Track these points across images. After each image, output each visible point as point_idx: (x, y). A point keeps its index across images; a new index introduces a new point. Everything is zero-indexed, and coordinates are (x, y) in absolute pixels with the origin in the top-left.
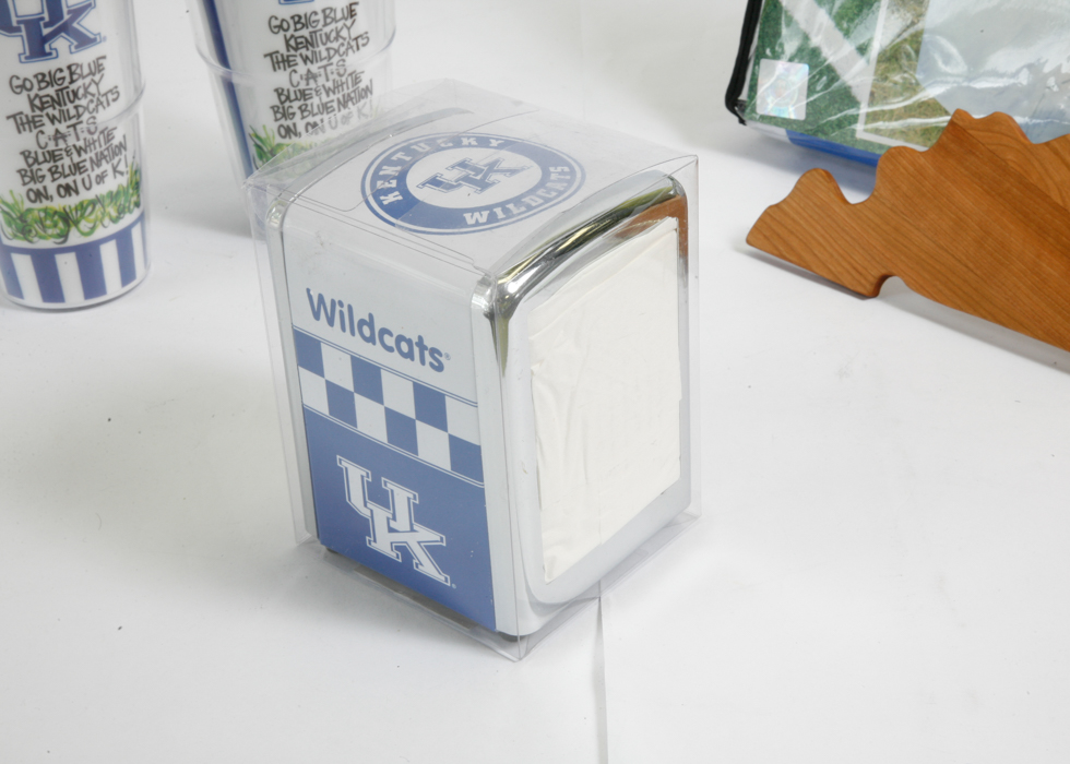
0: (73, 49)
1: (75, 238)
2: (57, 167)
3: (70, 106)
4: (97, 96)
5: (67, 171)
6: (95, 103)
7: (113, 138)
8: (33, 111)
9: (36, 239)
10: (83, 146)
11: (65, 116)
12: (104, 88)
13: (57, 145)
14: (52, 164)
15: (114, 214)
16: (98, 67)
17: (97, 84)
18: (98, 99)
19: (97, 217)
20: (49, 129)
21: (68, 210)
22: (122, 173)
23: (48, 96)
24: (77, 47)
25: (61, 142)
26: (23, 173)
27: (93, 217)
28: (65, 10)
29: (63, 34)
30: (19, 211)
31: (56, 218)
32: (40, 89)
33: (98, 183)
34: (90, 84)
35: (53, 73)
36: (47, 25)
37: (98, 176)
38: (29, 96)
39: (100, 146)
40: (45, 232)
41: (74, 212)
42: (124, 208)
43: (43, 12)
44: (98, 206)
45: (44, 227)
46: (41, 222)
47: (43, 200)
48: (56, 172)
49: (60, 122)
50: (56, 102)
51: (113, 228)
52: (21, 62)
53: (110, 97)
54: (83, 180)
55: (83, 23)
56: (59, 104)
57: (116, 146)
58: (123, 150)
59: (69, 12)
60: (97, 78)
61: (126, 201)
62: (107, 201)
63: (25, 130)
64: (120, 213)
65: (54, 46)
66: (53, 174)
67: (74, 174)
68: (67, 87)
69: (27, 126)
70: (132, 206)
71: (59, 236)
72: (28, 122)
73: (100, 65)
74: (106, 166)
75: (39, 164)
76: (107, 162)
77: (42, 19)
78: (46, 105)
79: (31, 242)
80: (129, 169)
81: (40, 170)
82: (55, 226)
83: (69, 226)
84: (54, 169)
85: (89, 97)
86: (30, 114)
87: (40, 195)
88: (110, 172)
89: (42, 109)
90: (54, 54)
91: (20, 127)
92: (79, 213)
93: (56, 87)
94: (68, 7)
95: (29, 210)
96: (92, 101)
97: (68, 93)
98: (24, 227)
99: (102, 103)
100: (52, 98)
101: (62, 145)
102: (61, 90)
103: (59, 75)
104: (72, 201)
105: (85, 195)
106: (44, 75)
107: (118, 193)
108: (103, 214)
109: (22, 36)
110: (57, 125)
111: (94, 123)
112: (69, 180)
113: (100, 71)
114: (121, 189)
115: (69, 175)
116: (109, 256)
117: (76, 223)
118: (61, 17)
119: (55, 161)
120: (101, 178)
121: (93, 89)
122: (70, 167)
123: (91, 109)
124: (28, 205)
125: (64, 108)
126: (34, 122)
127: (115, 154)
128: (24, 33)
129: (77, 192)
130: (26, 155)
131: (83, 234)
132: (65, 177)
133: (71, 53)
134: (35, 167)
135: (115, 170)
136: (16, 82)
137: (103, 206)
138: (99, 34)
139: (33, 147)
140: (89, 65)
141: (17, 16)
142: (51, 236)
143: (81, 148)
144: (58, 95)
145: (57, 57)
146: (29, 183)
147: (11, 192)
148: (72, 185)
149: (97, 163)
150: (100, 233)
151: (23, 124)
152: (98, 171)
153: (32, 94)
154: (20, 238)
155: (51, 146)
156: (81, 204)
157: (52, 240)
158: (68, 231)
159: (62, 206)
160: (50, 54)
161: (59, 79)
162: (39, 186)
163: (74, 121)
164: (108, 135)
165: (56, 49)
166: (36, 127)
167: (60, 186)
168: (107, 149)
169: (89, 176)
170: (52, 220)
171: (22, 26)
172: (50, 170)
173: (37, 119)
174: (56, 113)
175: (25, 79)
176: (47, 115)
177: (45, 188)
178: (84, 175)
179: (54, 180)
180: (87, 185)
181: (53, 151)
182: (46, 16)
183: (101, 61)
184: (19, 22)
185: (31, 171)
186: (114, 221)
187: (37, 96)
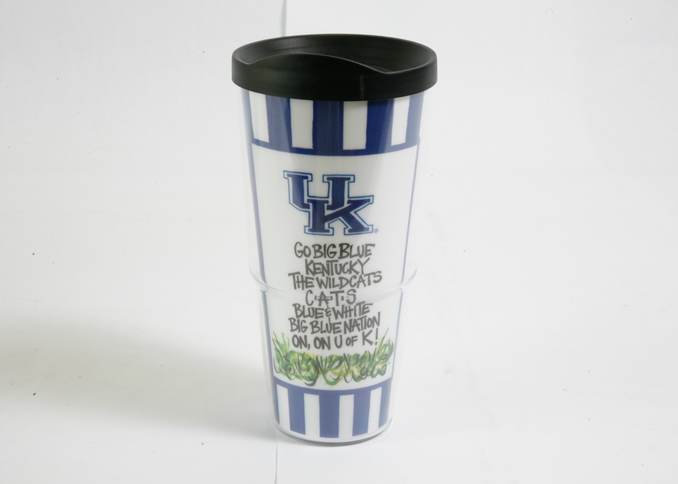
0: (347, 232)
1: (321, 384)
2: (317, 322)
3: (336, 277)
4: (360, 274)
5: (324, 328)
6: (357, 280)
7: (368, 311)
8: (307, 273)
9: (293, 377)
10: (341, 312)
11: (330, 283)
12: (367, 269)
13: (320, 305)
14: (314, 319)
15: (357, 373)
16: (366, 251)
17: (362, 265)
18: (361, 277)
19: (341, 371)
20: (317, 291)
21: (319, 360)
22: (371, 343)
23: (320, 264)
24: (350, 231)
25: (324, 304)
26: (293, 321)
27: (338, 371)
28: (346, 199)
29: (341, 218)
30: (286, 352)
31: (310, 363)
32: (315, 257)
33: (348, 345)
34: (356, 263)
35: (327, 247)
36: (329, 208)
37: (348, 338)
38: (306, 260)
39: (355, 315)
40: (300, 373)
41: (324, 363)
42: (367, 370)
43: (328, 197)
44: (344, 363)
45: (300, 369)
46: (299, 364)
47: (303, 346)
48: (315, 326)
49: (326, 287)
50: (326, 270)
51: (354, 385)
52: (305, 232)
53: (372, 278)
54: (336, 338)
55: (359, 213)
56: (329, 274)
57: (369, 319)
58: (375, 324)
59: (349, 202)
60: (363, 260)
61: (370, 366)
62: (353, 362)
63: (299, 287)
64: (362, 375)
65: (331, 225)
66: (313, 327)
67: (330, 332)
68: (337, 261)
69: (301, 284)
70: (375, 372)
71: (310, 379)
72: (303, 282)
73: (367, 251)
74: (356, 332)
75: (305, 317)
76: (359, 330)
77: (327, 202)
78: (317, 271)
79: (290, 378)
80: (379, 341)
81: (305, 322)
82: (308, 370)
83: (318, 373)
84: (314, 324)
85: (353, 273)
86: (305, 275)
87: (301, 342)
88: (360, 338)
89: (314, 273)
90: (331, 232)
91: (297, 284)
92: (328, 364)
93: (328, 259)
94: (349, 197)
95: (292, 352)
96: (355, 277)
97: (336, 265)
98: (287, 365)
99: (363, 281)
100: (323, 266)
101: (324, 305)
102: (332, 262)
103: (331, 249)
104: (324, 353)
105: (335, 352)
106: (320, 247)
107: (364, 357)
108: (347, 371)
109: (309, 212)
110: (323, 288)
111: (354, 295)
112: (325, 336)
113: (366, 255)
114: (367, 355)
115: (325, 331)
116: (346, 406)
117: (324, 373)
118: (343, 205)
119: (316, 318)
120: (351, 341)
121: (358, 268)
122: (327, 325)
123: (353, 284)
124: (292, 348)
125: (331, 277)
126: (307, 283)
127: (367, 325)
128: (311, 210)
129: (329, 348)
130: (297, 307)
131: (328, 382)
132: (322, 332)
133: (345, 234)
134: (302, 318)
135: (364, 338)
136: (299, 248)
137: (348, 364)
138: (372, 225)
139: (303, 302)
140: (358, 248)
141: (308, 196)
142: (304, 377)
143: (338, 312)
144: (328, 265)
145: (333, 235)
146: (295, 330)
147: (283, 334)
148: (326, 340)
149: (350, 327)
150: (342, 386)
151: (298, 282)
152: (349, 335)
153: (309, 260)
154: (283, 373)
155: (316, 305)
156: (331, 357)
157: (304, 381)
158: (317, 377)
159: (315, 355)
160: (328, 231)
161: (331, 253)
162: (301, 335)
163: (337, 289)
164: (364, 308)
165: (333, 228)
166: (307, 287)
167: (316, 339)
168: (361, 319)
169: (341, 336)
170: (306, 365)
171: (311, 205)
172: (311, 323)
173: (309, 280)
174: (324, 279)
175: (306, 247)
176: (317, 279)
177: (306, 337)
178: (338, 335)
179: (313, 332)
180: (339, 344)
181: (317, 309)
182: (330, 200)
183: (369, 248)
184: (309, 201)
185: (298, 321)
186: (356, 379)
187: (312, 262)
